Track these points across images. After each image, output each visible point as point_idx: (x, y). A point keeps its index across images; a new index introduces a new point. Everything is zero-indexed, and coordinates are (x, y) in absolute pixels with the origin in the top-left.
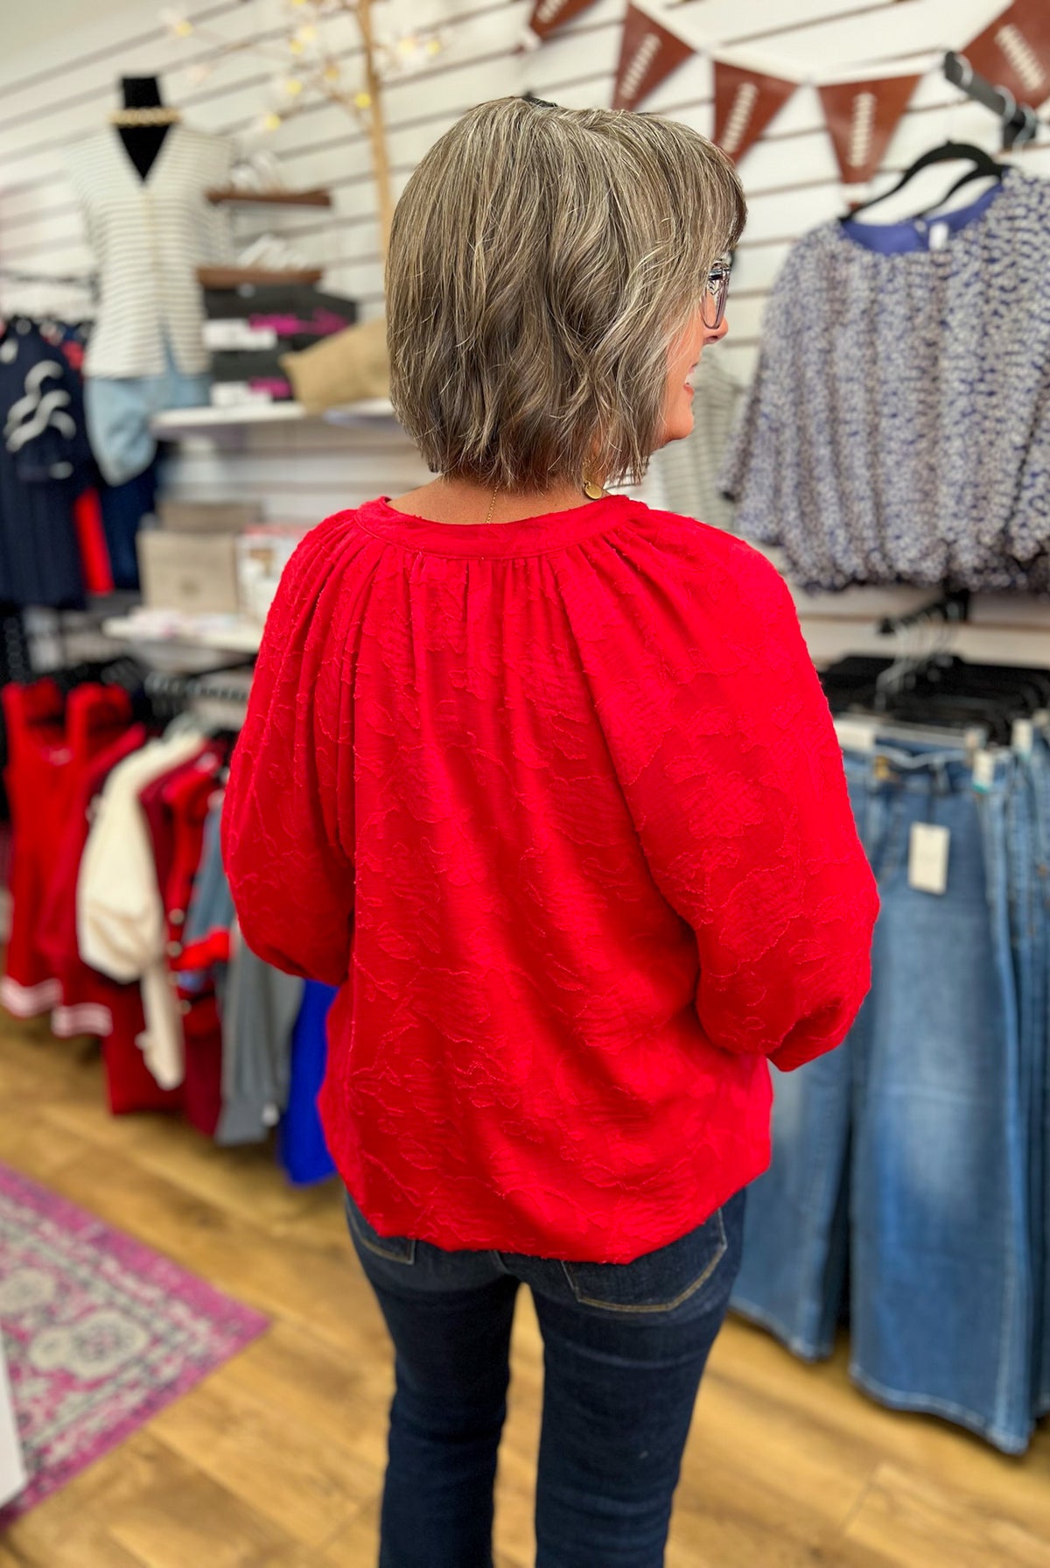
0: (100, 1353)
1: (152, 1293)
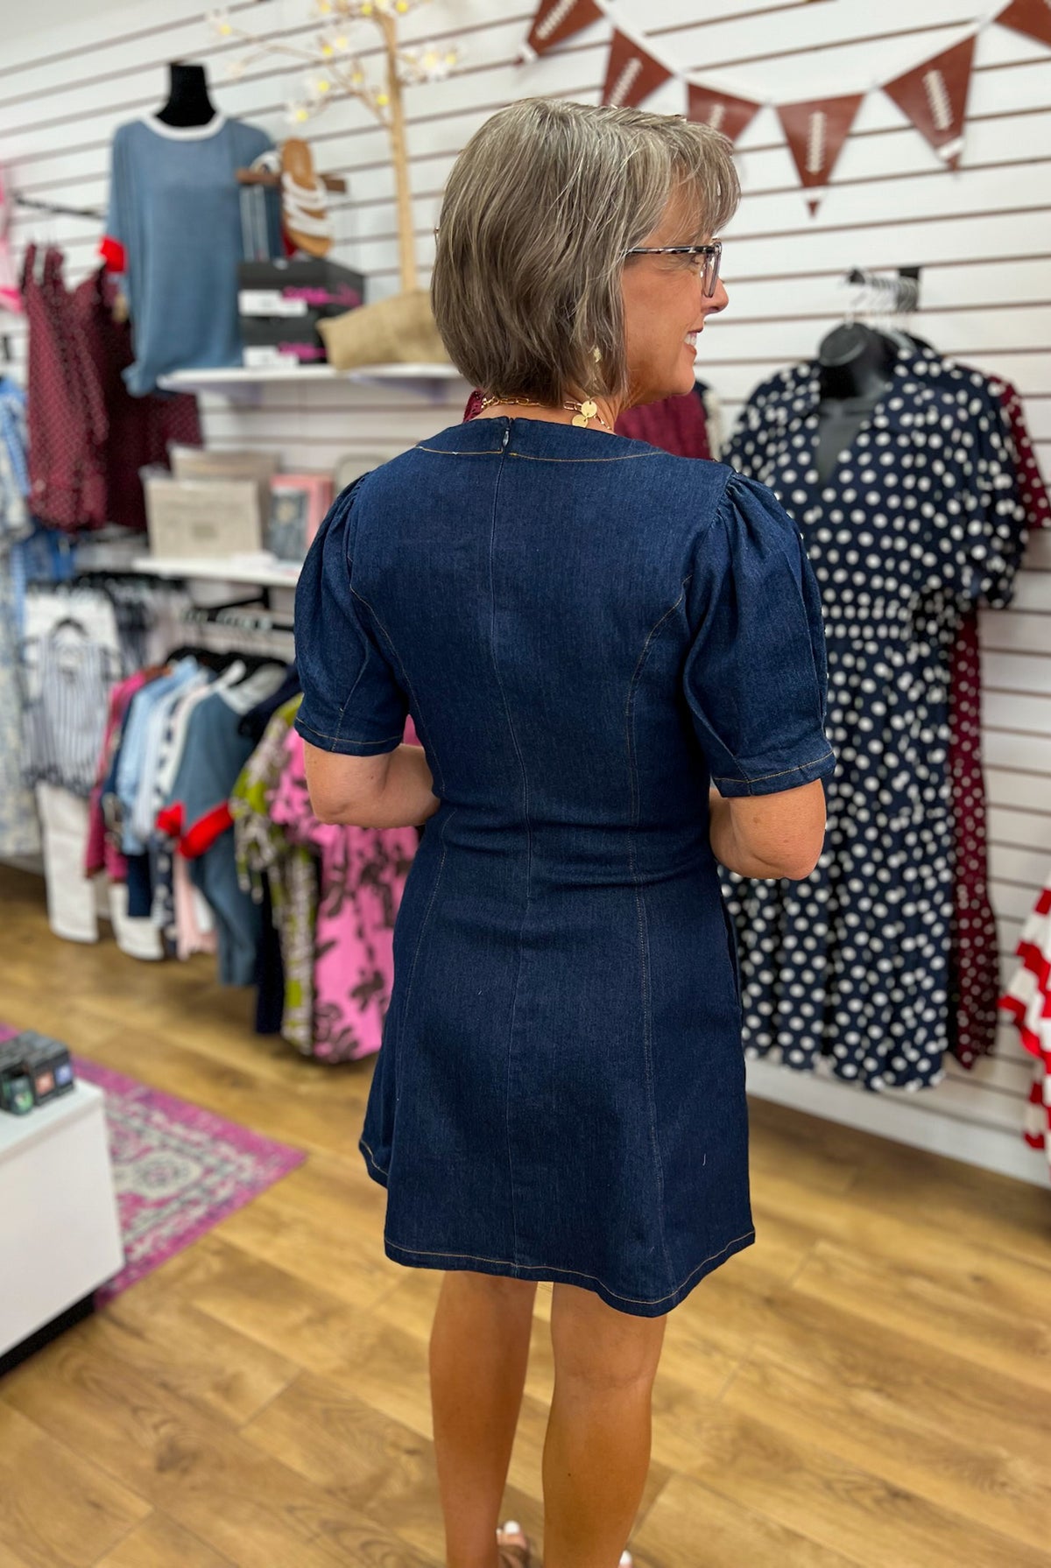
0: (162, 1181)
1: (196, 1136)
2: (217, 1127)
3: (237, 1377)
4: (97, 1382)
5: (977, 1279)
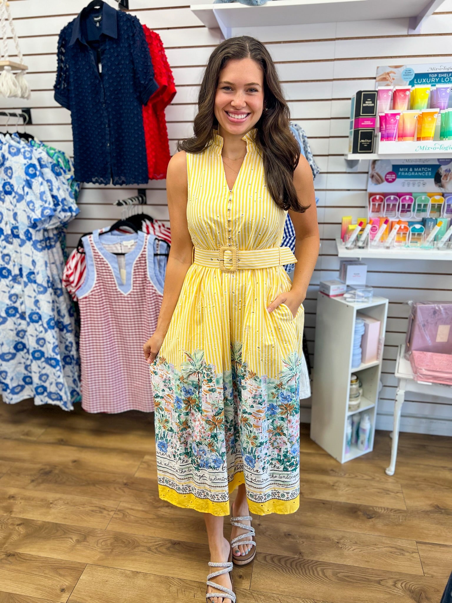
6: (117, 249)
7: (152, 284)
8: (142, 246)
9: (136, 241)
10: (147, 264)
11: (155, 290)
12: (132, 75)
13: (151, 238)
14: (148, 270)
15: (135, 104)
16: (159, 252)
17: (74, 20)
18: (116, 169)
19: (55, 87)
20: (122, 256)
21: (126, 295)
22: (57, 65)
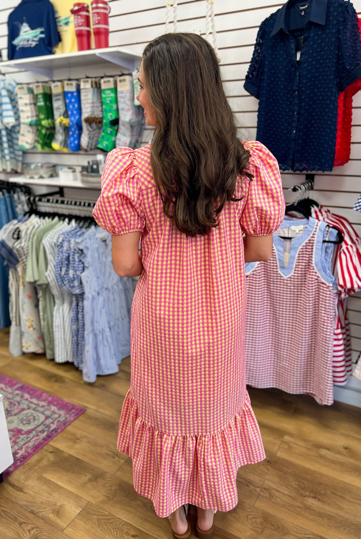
0: (29, 423)
2: (50, 399)
3: (62, 506)
4: (4, 511)
5: (346, 448)
6: (284, 233)
7: (316, 270)
8: (311, 232)
9: (305, 226)
10: (314, 250)
11: (318, 277)
12: (335, 61)
13: (322, 224)
14: (314, 256)
15: (334, 90)
16: (327, 239)
17: (279, 11)
18: (299, 155)
19: (247, 77)
20: (288, 240)
21: (285, 278)
22: (252, 56)
